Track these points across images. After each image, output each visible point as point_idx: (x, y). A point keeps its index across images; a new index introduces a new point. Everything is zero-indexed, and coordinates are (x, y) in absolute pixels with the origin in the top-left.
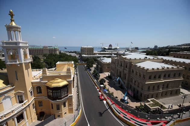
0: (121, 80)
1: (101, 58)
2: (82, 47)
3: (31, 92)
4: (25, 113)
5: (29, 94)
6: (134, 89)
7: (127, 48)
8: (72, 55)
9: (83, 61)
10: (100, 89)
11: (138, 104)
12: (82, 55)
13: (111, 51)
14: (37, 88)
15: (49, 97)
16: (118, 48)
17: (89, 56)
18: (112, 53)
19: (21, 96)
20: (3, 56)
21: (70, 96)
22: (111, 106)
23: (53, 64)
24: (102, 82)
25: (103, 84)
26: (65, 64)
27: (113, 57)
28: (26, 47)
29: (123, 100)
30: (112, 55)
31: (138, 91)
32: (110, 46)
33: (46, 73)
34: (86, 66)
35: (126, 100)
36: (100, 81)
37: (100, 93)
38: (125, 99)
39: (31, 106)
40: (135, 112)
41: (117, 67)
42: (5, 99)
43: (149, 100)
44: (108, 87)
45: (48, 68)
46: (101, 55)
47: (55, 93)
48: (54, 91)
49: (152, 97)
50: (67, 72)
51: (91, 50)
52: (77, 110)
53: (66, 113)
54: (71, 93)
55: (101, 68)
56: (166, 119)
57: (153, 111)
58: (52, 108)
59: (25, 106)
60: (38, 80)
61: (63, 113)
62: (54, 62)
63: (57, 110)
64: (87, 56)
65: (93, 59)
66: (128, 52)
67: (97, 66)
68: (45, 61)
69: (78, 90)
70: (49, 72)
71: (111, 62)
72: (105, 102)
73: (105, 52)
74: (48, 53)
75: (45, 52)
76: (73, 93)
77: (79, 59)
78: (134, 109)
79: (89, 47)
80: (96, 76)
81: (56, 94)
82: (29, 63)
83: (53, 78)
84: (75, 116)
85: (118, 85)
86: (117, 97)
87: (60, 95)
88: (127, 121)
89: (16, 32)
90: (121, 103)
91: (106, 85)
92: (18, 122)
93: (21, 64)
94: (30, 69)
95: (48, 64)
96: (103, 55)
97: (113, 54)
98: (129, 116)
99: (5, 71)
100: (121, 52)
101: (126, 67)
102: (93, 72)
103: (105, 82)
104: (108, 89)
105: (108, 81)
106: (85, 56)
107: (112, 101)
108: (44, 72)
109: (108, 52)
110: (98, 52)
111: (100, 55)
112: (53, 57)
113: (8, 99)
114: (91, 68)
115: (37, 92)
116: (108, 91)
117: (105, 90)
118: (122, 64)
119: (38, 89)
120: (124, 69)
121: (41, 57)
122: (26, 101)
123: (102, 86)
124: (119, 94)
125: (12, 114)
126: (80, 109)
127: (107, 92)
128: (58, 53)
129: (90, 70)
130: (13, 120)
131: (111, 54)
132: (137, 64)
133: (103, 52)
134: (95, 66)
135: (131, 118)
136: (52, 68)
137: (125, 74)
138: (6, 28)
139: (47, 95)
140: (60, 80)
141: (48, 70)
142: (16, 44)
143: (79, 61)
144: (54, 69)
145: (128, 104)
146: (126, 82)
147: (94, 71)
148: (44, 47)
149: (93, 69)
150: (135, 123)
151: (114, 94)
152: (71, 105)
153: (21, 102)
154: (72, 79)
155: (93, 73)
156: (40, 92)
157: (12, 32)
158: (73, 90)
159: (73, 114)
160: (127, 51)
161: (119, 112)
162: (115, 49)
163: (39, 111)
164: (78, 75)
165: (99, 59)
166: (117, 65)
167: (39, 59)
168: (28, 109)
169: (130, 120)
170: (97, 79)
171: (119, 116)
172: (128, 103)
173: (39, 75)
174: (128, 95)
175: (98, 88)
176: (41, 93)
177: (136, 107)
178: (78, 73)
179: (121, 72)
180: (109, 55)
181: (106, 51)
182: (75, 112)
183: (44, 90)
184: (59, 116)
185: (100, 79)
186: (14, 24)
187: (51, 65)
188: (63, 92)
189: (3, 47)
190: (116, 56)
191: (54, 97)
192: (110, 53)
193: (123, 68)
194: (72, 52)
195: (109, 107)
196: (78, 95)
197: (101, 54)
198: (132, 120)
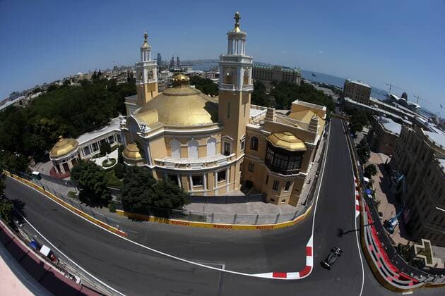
0: (404, 182)
1: (383, 118)
2: (347, 81)
3: (243, 143)
4: (228, 171)
5: (239, 145)
6: (416, 211)
7: (433, 115)
8: (325, 93)
9: (345, 111)
10: (361, 186)
11: (404, 242)
12: (346, 99)
13: (404, 109)
14: (252, 139)
15: (267, 162)
16: (418, 106)
17: (359, 104)
18: (406, 115)
19: (229, 145)
20: (217, 76)
21: (301, 175)
22: (365, 228)
23: (286, 103)
24: (370, 171)
25: (369, 178)
26: (308, 109)
27: (406, 123)
28: (249, 65)
29: (388, 224)
30: (404, 119)
31: (418, 218)
32: (404, 95)
33: (272, 117)
34: (348, 123)
35: (391, 226)
36: (366, 169)
37: (357, 193)
38: (393, 224)
39: (238, 166)
40: (392, 253)
41: (406, 149)
42: (209, 142)
43: (423, 240)
44: (376, 186)
45: (277, 109)
46: (384, 111)
47: (278, 158)
48: (277, 155)
49: (429, 239)
50: (310, 127)
51: (364, 93)
52: (304, 205)
53: (284, 201)
54: (305, 172)
55: (378, 140)
56: (420, 278)
57: (416, 261)
58: (267, 182)
59: (230, 162)
60: (257, 127)
61: (280, 199)
62: (288, 99)
63: (274, 189)
64: (355, 102)
65: (367, 113)
66: (431, 125)
67: (371, 132)
68: (273, 92)
69: (319, 169)
70: (278, 117)
71: (399, 133)
72: (357, 213)
73: (392, 107)
74: (280, 79)
75: (275, 77)
76: (308, 170)
77: (337, 105)
78: (395, 247)
79: (361, 84)
80: (362, 154)
81: (279, 160)
82: (250, 92)
83: (283, 130)
84: (297, 214)
85: (394, 191)
86: (381, 214)
87: (286, 165)
88: (371, 259)
89: (240, 41)
90: (382, 229)
91: (373, 181)
92: (219, 180)
93: (238, 93)
94: (249, 104)
95: (277, 101)
96: (387, 112)
97: (407, 118)
98: (379, 254)
99: (216, 100)
100: (422, 120)
101: (423, 158)
102: (358, 143)
103: (375, 173)
104: (374, 192)
105: (382, 176)
106: (350, 101)
107: (370, 217)
108: (269, 115)
109: (398, 110)
110: (379, 102)
111: (382, 111)
112: (288, 88)
113: (213, 144)
114: (357, 133)
115: (251, 146)
116: (373, 195)
117: (368, 191)
118: (417, 147)
119: (254, 141)
120: (417, 161)
121: (267, 84)
122: (233, 154)
123: (366, 179)
124: (387, 211)
125: (214, 166)
126: (310, 205)
127: (370, 196)
128: (298, 81)
129: (355, 137)
130: (214, 175)
131: (403, 115)
132: (440, 160)
133: (388, 106)
134: (366, 130)
135: (381, 259)
136: (282, 108)
137: (415, 174)
138: (227, 36)
139: (264, 157)
140: (292, 138)
141: (277, 113)
142: (237, 60)
143: (337, 109)
144: (285, 112)
145: (391, 235)
146: (410, 191)
147: (362, 142)
148: (275, 67)
149: (360, 136)
150: (381, 268)
151: (380, 205)
152: (297, 191)
153: (227, 153)
154: (315, 144)
155: (358, 146)
156: (255, 148)
157: (234, 41)
158: (310, 166)
159: (295, 208)
160: (431, 122)
161: (371, 242)
162: (413, 107)
163: (247, 178)
164: (328, 138)
165: (379, 118)
166: (408, 145)
167: (264, 87)
168: (233, 167)
169: (377, 260)
170: (363, 161)
171: (366, 247)
172: (392, 232)
173: (259, 117)
174: (401, 218)
175: (357, 181)
176: (256, 150)
177: (400, 244)
178: (328, 133)
179: (410, 165)
180: (398, 117)
181: (394, 105)
182: (299, 207)
183: (262, 146)
184: (273, 201)
185: (367, 165)
186: (238, 30)
187: (283, 102)
188: (293, 163)
189: (221, 64)
190: (411, 123)
191: (275, 165)
192: (402, 111)
193: (416, 158)
194: (327, 87)
195: (359, 228)
196: (316, 179)
197: (383, 107)
198: (380, 262)
